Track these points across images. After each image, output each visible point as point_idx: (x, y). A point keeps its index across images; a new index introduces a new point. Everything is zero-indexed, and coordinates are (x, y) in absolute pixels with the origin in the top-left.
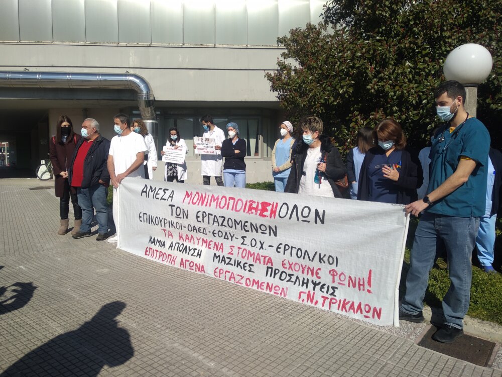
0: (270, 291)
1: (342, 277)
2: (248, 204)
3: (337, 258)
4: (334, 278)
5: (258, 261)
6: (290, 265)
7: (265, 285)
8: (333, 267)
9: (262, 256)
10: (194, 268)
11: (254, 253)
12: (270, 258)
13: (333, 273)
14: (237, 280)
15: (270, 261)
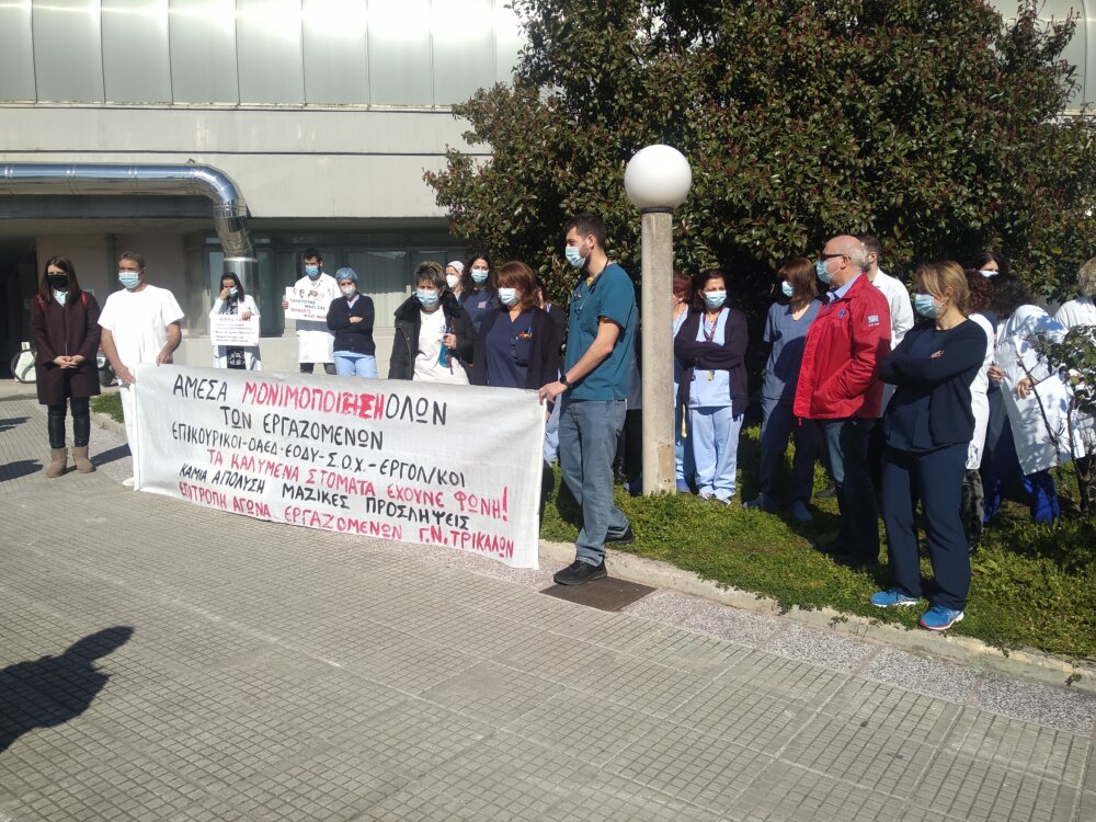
0: (377, 534)
1: (473, 500)
2: (342, 399)
3: (462, 475)
4: (462, 504)
5: (353, 491)
6: (399, 492)
7: (368, 525)
8: (459, 487)
9: (359, 482)
10: (254, 510)
11: (346, 478)
12: (370, 484)
13: (460, 497)
14: (323, 522)
15: (370, 488)
